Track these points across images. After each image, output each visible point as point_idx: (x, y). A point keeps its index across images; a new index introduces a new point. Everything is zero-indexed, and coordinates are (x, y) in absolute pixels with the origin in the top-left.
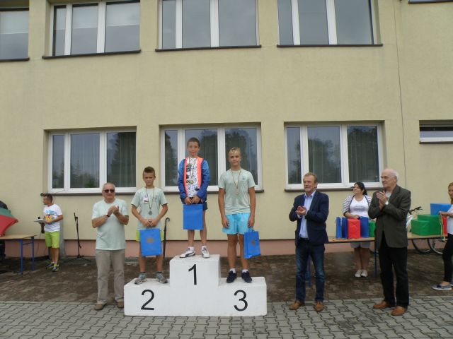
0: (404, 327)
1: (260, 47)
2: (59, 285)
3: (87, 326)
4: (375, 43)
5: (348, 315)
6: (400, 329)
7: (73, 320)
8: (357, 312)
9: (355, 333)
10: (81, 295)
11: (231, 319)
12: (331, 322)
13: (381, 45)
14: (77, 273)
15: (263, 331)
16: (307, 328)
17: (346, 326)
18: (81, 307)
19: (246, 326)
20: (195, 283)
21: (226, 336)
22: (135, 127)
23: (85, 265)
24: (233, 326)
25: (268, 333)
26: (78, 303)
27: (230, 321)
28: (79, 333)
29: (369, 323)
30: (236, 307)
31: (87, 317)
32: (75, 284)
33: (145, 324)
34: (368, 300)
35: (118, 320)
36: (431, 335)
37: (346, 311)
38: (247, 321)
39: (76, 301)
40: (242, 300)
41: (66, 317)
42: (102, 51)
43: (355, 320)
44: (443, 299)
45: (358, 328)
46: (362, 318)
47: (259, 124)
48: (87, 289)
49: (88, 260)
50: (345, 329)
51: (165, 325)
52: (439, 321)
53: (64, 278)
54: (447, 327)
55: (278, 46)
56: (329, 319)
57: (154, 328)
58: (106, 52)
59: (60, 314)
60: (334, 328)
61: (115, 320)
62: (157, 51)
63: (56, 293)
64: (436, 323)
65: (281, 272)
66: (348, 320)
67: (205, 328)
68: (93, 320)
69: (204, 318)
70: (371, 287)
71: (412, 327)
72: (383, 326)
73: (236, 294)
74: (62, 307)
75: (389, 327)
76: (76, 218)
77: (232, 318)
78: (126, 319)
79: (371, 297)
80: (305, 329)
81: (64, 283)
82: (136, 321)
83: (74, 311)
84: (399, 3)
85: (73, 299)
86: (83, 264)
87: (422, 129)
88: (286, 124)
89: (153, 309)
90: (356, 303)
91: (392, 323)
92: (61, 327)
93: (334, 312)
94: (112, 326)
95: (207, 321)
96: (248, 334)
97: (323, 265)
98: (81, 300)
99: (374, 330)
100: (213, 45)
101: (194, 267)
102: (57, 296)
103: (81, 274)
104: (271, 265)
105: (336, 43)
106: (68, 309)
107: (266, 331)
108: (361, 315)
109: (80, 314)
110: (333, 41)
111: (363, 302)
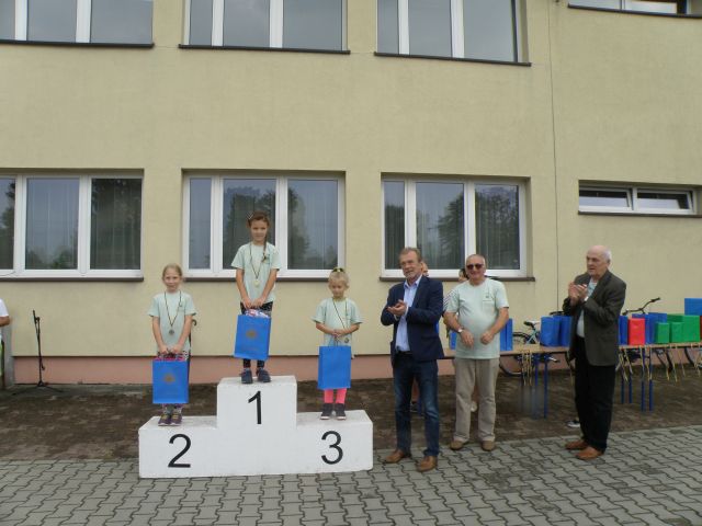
0: (577, 478)
1: (348, 53)
2: (10, 432)
3: (76, 499)
4: (520, 60)
5: (495, 465)
6: (573, 481)
7: (48, 490)
8: (507, 459)
9: (511, 490)
10: (54, 448)
11: (318, 477)
12: (472, 475)
13: (529, 65)
14: (40, 412)
15: (372, 492)
16: (438, 487)
17: (497, 480)
18: (58, 467)
19: (344, 488)
20: (259, 422)
21: (317, 504)
22: (141, 171)
23: (54, 398)
24: (324, 488)
25: (382, 496)
26: (53, 462)
27: (316, 480)
28: (64, 511)
29: (527, 474)
30: (324, 458)
31: (73, 484)
32: (41, 429)
33: (177, 491)
34: (518, 441)
35: (129, 485)
36: (616, 486)
37: (490, 459)
38: (343, 479)
39: (46, 458)
40: (334, 446)
41: (35, 486)
42: (86, 40)
43: (507, 472)
44: (620, 436)
45: (515, 482)
46: (516, 468)
47: (342, 174)
48: (65, 437)
49: (56, 390)
50: (496, 485)
51: (212, 490)
52: (622, 466)
53: (19, 421)
54: (634, 474)
55: (376, 54)
56: (469, 471)
57: (194, 496)
58: (93, 42)
59: (22, 482)
60: (479, 484)
61: (124, 487)
62: (182, 47)
63: (7, 448)
64: (619, 469)
65: (378, 404)
66: (497, 472)
67: (280, 492)
68: (86, 489)
69: (274, 477)
70: (518, 424)
71: (588, 477)
72: (549, 478)
73: (324, 438)
74: (23, 469)
75: (558, 478)
76: (37, 320)
77: (318, 475)
78: (142, 483)
79: (521, 438)
80: (436, 487)
81: (20, 428)
82: (161, 486)
83: (48, 476)
84: (554, 5)
85: (43, 455)
86: (49, 397)
87: (582, 193)
88: (384, 175)
89: (188, 466)
90: (502, 447)
91: (560, 473)
92: (27, 504)
93: (474, 462)
94: (121, 496)
95: (280, 482)
96: (351, 499)
97: (435, 394)
98: (56, 456)
99: (537, 484)
100: (272, 45)
101: (258, 396)
102: (10, 452)
103: (48, 413)
104: (360, 394)
105: (462, 56)
106: (35, 472)
107: (377, 493)
108: (513, 464)
109: (60, 479)
110: (459, 53)
111: (511, 445)
